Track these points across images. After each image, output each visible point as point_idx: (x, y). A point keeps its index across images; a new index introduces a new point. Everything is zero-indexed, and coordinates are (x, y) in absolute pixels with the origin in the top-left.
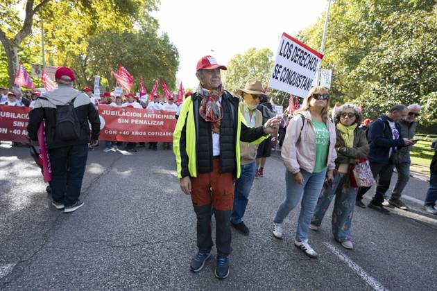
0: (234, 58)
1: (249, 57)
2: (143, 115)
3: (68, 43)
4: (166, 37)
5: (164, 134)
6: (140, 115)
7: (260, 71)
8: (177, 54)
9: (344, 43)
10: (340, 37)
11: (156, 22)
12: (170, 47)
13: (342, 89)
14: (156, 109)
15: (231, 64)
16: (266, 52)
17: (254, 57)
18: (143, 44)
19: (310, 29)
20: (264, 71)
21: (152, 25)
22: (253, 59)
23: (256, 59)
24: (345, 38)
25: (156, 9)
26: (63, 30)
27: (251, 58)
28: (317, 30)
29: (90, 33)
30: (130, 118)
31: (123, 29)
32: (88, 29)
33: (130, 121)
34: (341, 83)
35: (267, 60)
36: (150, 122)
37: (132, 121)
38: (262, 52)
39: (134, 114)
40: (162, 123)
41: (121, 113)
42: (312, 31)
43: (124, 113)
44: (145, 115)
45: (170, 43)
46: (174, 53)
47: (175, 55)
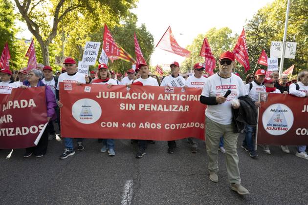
0: (197, 38)
1: (210, 36)
2: (156, 97)
3: (78, 39)
4: (144, 27)
5: (188, 126)
6: (152, 96)
7: (220, 47)
8: (153, 39)
9: (302, 16)
10: (299, 11)
11: (135, 16)
12: (147, 34)
13: (303, 57)
14: (179, 86)
15: (194, 43)
16: (225, 30)
17: (215, 35)
18: (127, 35)
19: (268, 7)
20: (224, 47)
21: (132, 19)
22: (214, 37)
23: (217, 37)
24: (303, 11)
25: (135, 7)
26: (75, 30)
27: (211, 36)
28: (275, 8)
29: (92, 31)
30: (137, 102)
31: (115, 25)
32: (91, 28)
33: (137, 107)
34: (301, 52)
35: (227, 36)
36: (168, 108)
37: (141, 106)
38: (222, 30)
39: (144, 96)
40: (187, 108)
41: (124, 95)
42: (270, 9)
43: (128, 94)
44: (160, 97)
45: (147, 31)
46: (150, 39)
47: (151, 40)
